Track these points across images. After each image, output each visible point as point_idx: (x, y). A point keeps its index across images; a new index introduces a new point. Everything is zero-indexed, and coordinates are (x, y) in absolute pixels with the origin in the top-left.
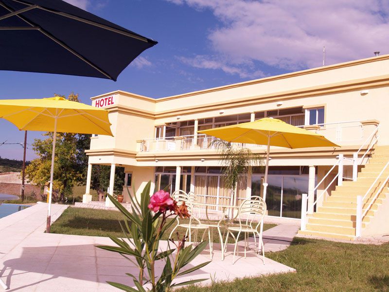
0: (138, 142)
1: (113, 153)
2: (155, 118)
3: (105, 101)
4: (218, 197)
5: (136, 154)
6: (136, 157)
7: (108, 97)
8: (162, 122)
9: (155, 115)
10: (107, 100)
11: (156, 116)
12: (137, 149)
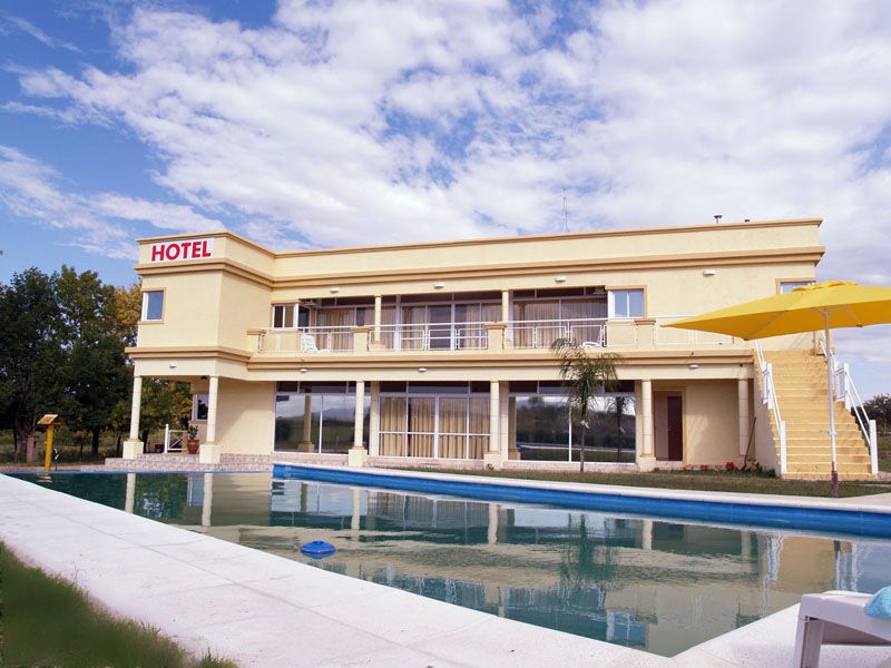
0: (250, 333)
1: (215, 354)
2: (272, 289)
3: (182, 249)
4: (437, 434)
5: (249, 358)
6: (248, 363)
7: (192, 242)
8: (293, 296)
9: (274, 282)
10: (190, 249)
11: (275, 285)
12: (250, 346)
